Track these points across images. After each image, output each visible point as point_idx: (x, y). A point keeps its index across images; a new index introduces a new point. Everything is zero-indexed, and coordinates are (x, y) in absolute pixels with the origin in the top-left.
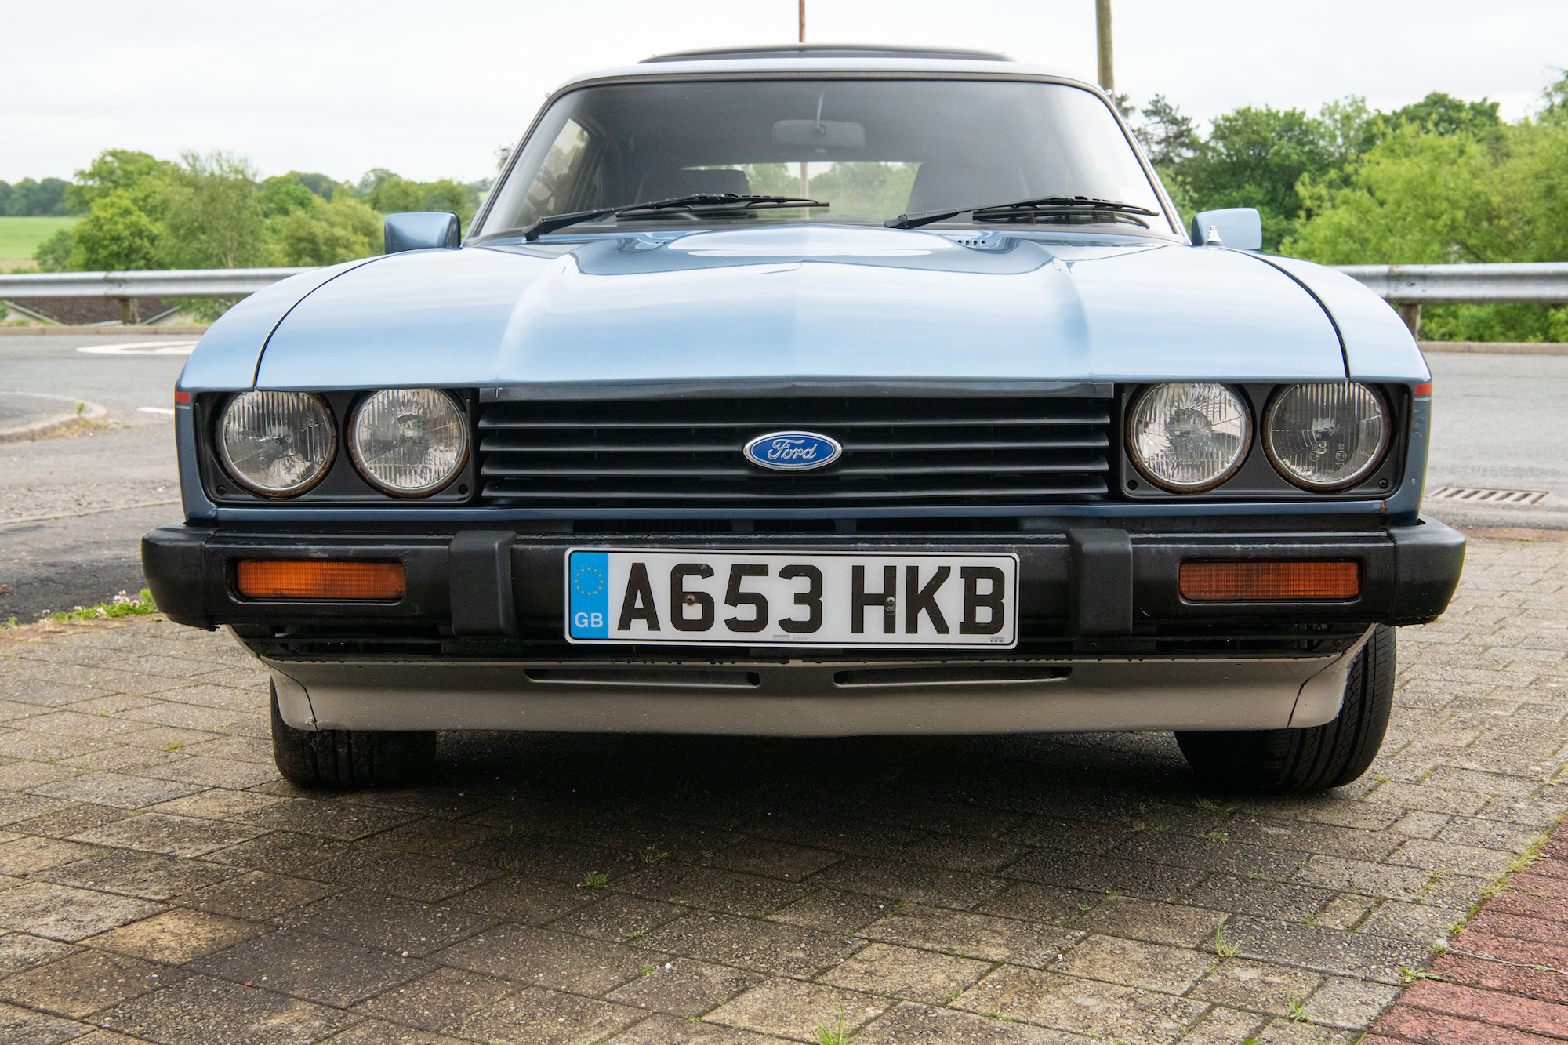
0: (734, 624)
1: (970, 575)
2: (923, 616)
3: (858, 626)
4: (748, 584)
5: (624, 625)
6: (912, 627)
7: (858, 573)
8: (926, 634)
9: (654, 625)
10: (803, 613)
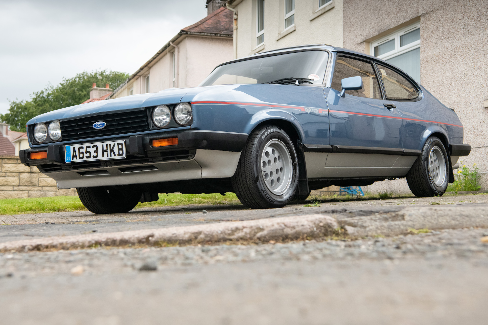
0: (87, 157)
1: (118, 145)
2: (112, 153)
3: (103, 156)
4: (89, 150)
5: (73, 159)
6: (111, 156)
7: (103, 145)
8: (113, 157)
9: (77, 159)
10: (95, 154)
